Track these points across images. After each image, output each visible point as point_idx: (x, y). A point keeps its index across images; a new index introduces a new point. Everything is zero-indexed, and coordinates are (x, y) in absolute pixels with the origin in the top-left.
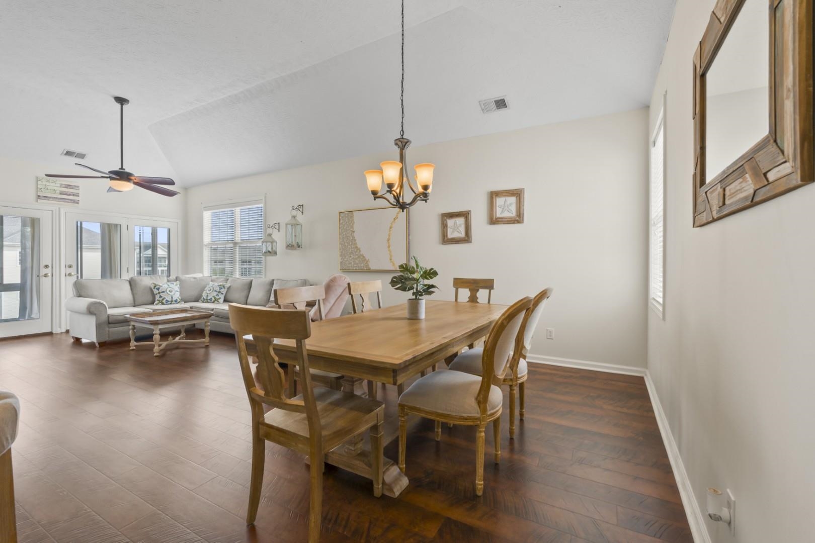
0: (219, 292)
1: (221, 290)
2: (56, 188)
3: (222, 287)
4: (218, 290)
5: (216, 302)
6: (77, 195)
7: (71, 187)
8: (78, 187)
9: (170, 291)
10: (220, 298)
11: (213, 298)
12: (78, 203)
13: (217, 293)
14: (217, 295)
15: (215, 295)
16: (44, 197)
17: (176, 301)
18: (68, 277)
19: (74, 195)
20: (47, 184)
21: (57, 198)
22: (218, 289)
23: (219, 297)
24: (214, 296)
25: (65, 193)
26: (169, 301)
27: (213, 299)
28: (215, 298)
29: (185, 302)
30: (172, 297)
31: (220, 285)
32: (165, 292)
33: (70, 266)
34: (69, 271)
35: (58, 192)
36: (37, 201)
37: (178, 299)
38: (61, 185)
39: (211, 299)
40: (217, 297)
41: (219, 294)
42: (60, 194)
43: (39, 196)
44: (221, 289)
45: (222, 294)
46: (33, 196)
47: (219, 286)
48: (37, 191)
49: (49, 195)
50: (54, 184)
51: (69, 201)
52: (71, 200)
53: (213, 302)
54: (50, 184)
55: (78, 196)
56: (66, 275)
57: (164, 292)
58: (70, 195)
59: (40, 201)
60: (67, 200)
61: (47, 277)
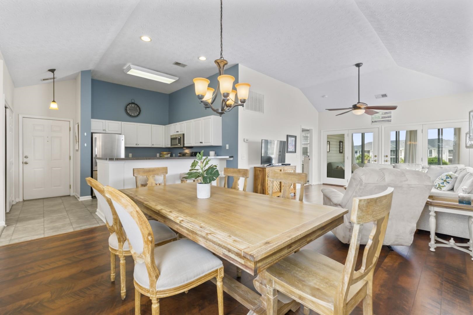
0: (445, 181)
1: (448, 180)
2: (380, 116)
3: (449, 176)
4: (444, 179)
5: (439, 189)
6: (390, 117)
7: (387, 113)
8: (391, 112)
10: (445, 186)
11: (438, 185)
12: (391, 121)
13: (443, 181)
15: (440, 183)
19: (388, 117)
21: (380, 121)
22: (445, 178)
24: (438, 184)
25: (384, 117)
27: (438, 186)
31: (448, 175)
33: (387, 156)
34: (386, 159)
38: (382, 113)
39: (436, 185)
41: (445, 183)
42: (382, 118)
43: (373, 121)
44: (447, 178)
45: (449, 183)
46: (370, 122)
47: (446, 175)
48: (372, 119)
49: (376, 120)
51: (386, 121)
53: (437, 189)
56: (384, 161)
58: (387, 118)
59: (373, 124)
60: (385, 121)
61: (375, 161)
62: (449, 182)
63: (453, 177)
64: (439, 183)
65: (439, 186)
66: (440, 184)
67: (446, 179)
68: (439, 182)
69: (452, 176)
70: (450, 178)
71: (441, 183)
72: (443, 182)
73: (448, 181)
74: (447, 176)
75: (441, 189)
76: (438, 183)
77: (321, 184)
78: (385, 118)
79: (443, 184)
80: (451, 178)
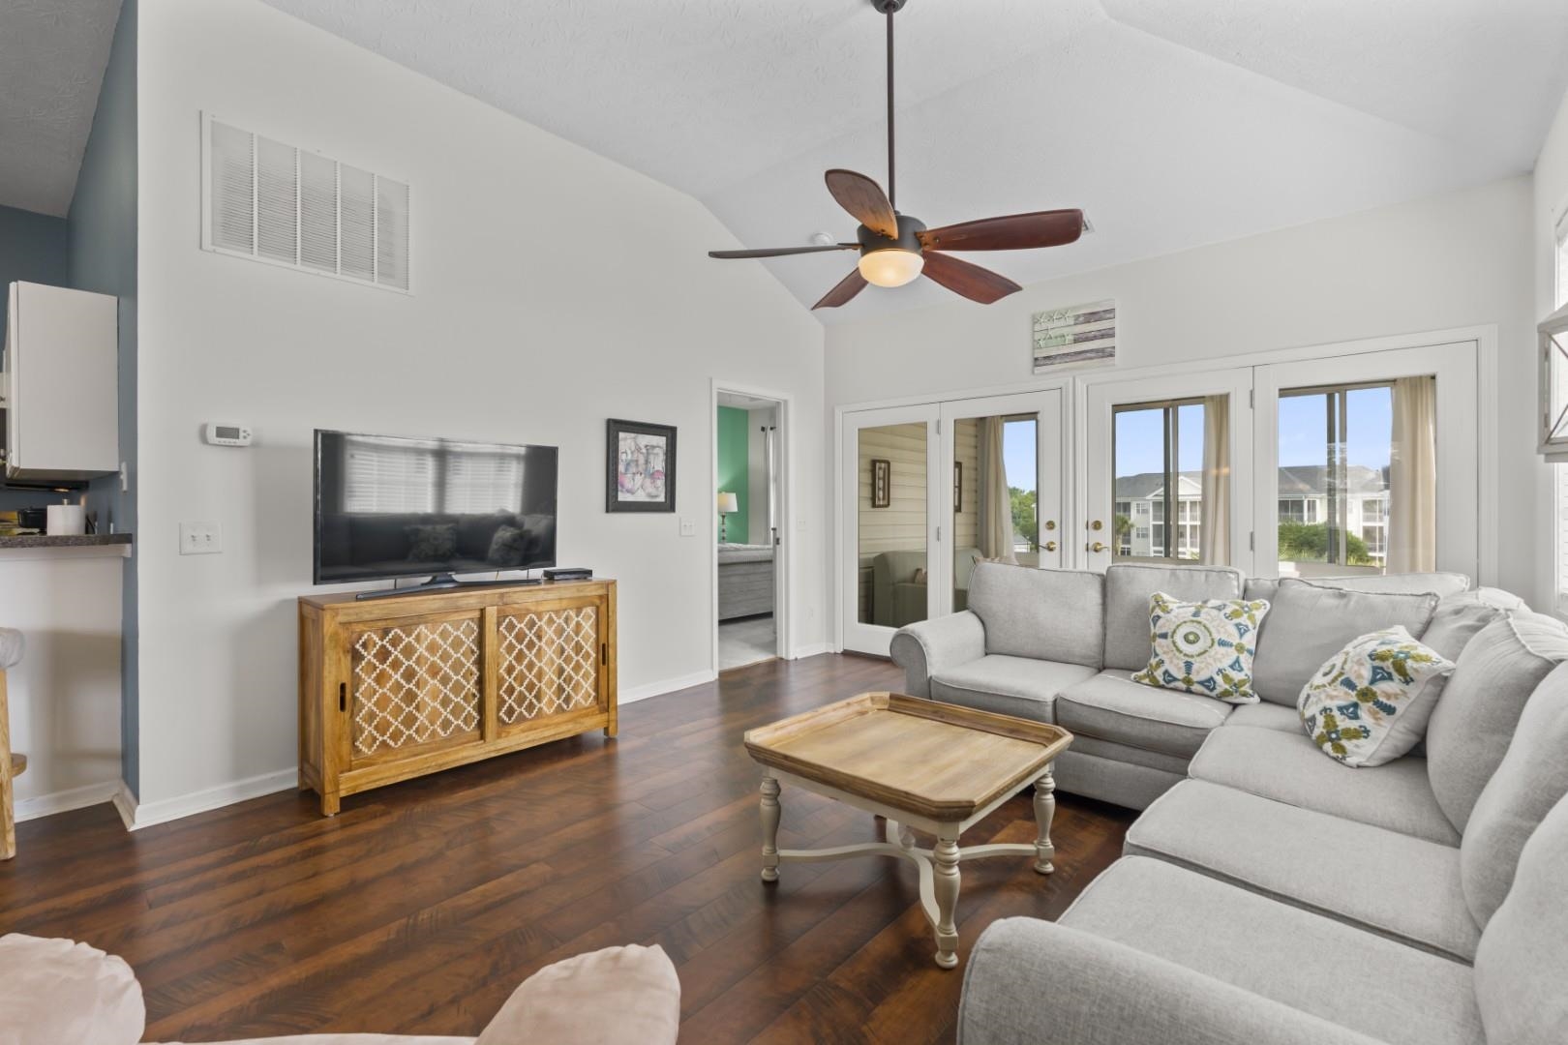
0: (1366, 695)
1: (1382, 688)
2: (1065, 331)
3: (1388, 665)
4: (1363, 684)
5: (1328, 746)
6: (1109, 334)
7: (1097, 317)
8: (1112, 310)
9: (1186, 638)
10: (1365, 733)
11: (1321, 720)
12: (1112, 355)
13: (1353, 697)
14: (1351, 711)
15: (1333, 704)
16: (1045, 358)
17: (1209, 683)
18: (1092, 554)
19: (1103, 337)
20: (1050, 325)
21: (1068, 354)
22: (1363, 676)
23: (1353, 724)
25: (1083, 336)
26: (1175, 679)
27: (1319, 730)
28: (1330, 723)
29: (1263, 700)
30: (1189, 666)
31: (1382, 658)
32: (1170, 639)
33: (1097, 525)
34: (1096, 537)
35: (1071, 338)
36: (1033, 372)
37: (1219, 679)
39: (1313, 719)
40: (1343, 723)
41: (1365, 708)
42: (1076, 341)
43: (1036, 359)
44: (1379, 675)
45: (1390, 710)
46: (1028, 361)
47: (1372, 656)
48: (1034, 348)
49: (1053, 352)
50: (1062, 323)
51: (1093, 355)
52: (1097, 351)
53: (1318, 745)
54: (1057, 323)
55: (1113, 336)
56: (1087, 550)
57: (1164, 636)
58: (1095, 338)
59: (1038, 370)
60: (1089, 355)
61: (1051, 550)
62: (1391, 703)
63: (1416, 670)
64: (1329, 703)
65: (1327, 725)
66: (1336, 713)
67: (1373, 681)
68: (1332, 698)
69: (1410, 663)
70: (1396, 675)
71: (1340, 709)
72: (1356, 705)
73: (1388, 696)
74: (1377, 663)
75: (1342, 749)
76: (1321, 706)
77: (835, 653)
78: (1087, 339)
79: (1356, 717)
80: (1408, 680)
